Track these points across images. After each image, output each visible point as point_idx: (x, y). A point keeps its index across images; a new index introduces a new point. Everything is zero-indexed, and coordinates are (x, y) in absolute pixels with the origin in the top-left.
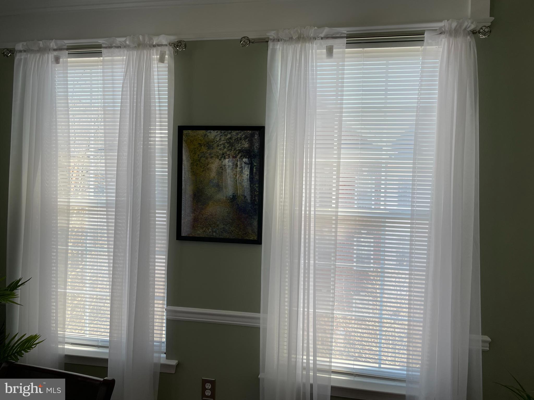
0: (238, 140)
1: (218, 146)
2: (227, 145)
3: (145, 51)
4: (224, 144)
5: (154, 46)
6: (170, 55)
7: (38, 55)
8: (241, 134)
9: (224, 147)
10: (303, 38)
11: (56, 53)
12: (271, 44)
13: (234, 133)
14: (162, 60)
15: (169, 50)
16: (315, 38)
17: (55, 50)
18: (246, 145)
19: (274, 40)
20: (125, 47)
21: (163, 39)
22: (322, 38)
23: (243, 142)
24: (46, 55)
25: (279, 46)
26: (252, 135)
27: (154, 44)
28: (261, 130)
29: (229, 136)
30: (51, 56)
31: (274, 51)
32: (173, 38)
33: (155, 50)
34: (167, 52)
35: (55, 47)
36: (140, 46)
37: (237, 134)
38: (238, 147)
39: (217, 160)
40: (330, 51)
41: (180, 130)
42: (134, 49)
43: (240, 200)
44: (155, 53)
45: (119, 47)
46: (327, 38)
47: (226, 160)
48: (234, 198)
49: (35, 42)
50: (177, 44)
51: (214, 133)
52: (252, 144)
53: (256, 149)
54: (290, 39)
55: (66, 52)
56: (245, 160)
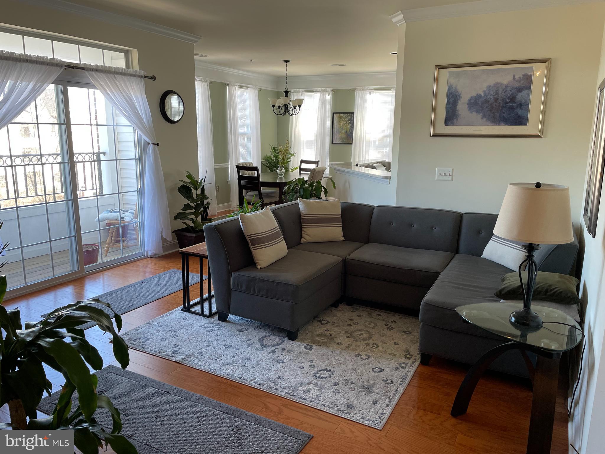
0: (348, 117)
1: (343, 118)
2: (345, 118)
3: (325, 93)
5: (327, 91)
7: (297, 94)
8: (349, 115)
10: (364, 90)
12: (356, 91)
13: (347, 114)
14: (329, 95)
15: (331, 93)
16: (366, 90)
17: (302, 92)
18: (350, 118)
21: (329, 89)
25: (358, 91)
26: (351, 115)
27: (327, 90)
28: (353, 113)
30: (300, 94)
31: (357, 93)
32: (332, 89)
34: (330, 93)
36: (323, 91)
39: (342, 122)
40: (370, 93)
41: (333, 114)
42: (322, 92)
43: (348, 132)
44: (327, 93)
45: (318, 91)
46: (369, 90)
47: (345, 122)
48: (346, 132)
49: (296, 89)
50: (333, 91)
51: (342, 114)
52: (351, 117)
53: (352, 119)
54: (360, 90)
55: (304, 93)
56: (349, 122)
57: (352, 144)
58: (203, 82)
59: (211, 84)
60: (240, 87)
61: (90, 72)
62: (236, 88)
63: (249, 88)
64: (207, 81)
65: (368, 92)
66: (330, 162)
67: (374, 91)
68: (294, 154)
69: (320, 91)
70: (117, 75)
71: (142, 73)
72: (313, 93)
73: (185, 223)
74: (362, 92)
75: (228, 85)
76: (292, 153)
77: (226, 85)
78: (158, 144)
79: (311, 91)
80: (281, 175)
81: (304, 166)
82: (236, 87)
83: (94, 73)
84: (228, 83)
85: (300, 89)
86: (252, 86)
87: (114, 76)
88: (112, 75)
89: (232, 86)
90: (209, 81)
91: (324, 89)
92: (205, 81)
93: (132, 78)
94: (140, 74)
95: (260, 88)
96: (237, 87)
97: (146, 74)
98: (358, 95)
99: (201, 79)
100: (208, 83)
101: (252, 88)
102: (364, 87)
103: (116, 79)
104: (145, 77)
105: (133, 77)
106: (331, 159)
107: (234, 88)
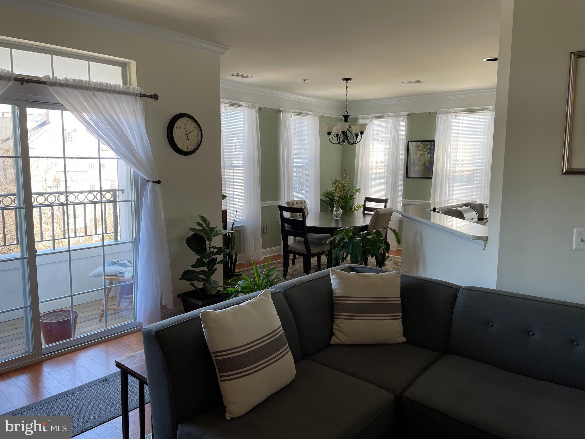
0: (427, 145)
1: (420, 147)
2: (423, 147)
3: (398, 118)
4: (422, 146)
5: (401, 116)
6: (406, 119)
7: (365, 120)
8: (428, 143)
9: (422, 147)
10: (447, 113)
11: (371, 119)
12: (437, 115)
13: (426, 143)
14: (403, 121)
15: (406, 118)
16: (451, 113)
17: (370, 118)
18: (429, 147)
19: (438, 113)
20: (392, 117)
21: (404, 114)
22: (453, 112)
23: (429, 145)
24: (368, 120)
25: (440, 115)
26: (432, 143)
27: (401, 115)
28: (434, 141)
29: (424, 144)
30: (369, 120)
31: (438, 117)
32: (407, 113)
33: (401, 117)
34: (405, 118)
35: (371, 117)
36: (397, 116)
37: (427, 143)
38: (427, 147)
39: (420, 152)
40: (456, 116)
41: (408, 142)
42: (395, 117)
43: (427, 164)
44: (401, 118)
45: (390, 117)
46: (455, 112)
47: (423, 152)
48: (425, 164)
49: (364, 115)
50: (408, 115)
51: (419, 143)
52: (431, 146)
53: (432, 148)
54: (443, 113)
55: (374, 119)
56: (429, 151)
57: (431, 178)
58: (250, 109)
59: (260, 110)
60: (296, 113)
61: (55, 88)
62: (291, 115)
63: (307, 115)
64: (255, 107)
65: (452, 115)
66: (403, 200)
67: (462, 114)
68: (359, 189)
69: (393, 117)
70: (99, 93)
71: (138, 90)
72: (384, 119)
73: (193, 285)
74: (446, 115)
75: (282, 111)
76: (358, 188)
77: (279, 111)
78: (159, 182)
79: (383, 117)
80: (337, 217)
81: (370, 205)
82: (291, 113)
83: (61, 89)
84: (282, 109)
85: (369, 115)
86: (311, 113)
87: (94, 93)
88: (90, 93)
89: (287, 112)
90: (257, 107)
91: (397, 113)
92: (253, 107)
93: (122, 96)
94: (134, 92)
95: (321, 114)
96: (293, 114)
97: (143, 92)
98: (441, 119)
99: (248, 104)
100: (257, 109)
101: (311, 115)
102: (448, 109)
103: (96, 97)
104: (141, 95)
105: (124, 96)
106: (406, 195)
107: (289, 115)
